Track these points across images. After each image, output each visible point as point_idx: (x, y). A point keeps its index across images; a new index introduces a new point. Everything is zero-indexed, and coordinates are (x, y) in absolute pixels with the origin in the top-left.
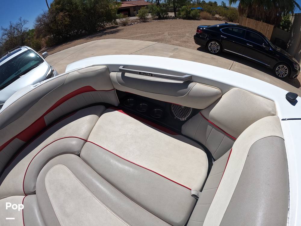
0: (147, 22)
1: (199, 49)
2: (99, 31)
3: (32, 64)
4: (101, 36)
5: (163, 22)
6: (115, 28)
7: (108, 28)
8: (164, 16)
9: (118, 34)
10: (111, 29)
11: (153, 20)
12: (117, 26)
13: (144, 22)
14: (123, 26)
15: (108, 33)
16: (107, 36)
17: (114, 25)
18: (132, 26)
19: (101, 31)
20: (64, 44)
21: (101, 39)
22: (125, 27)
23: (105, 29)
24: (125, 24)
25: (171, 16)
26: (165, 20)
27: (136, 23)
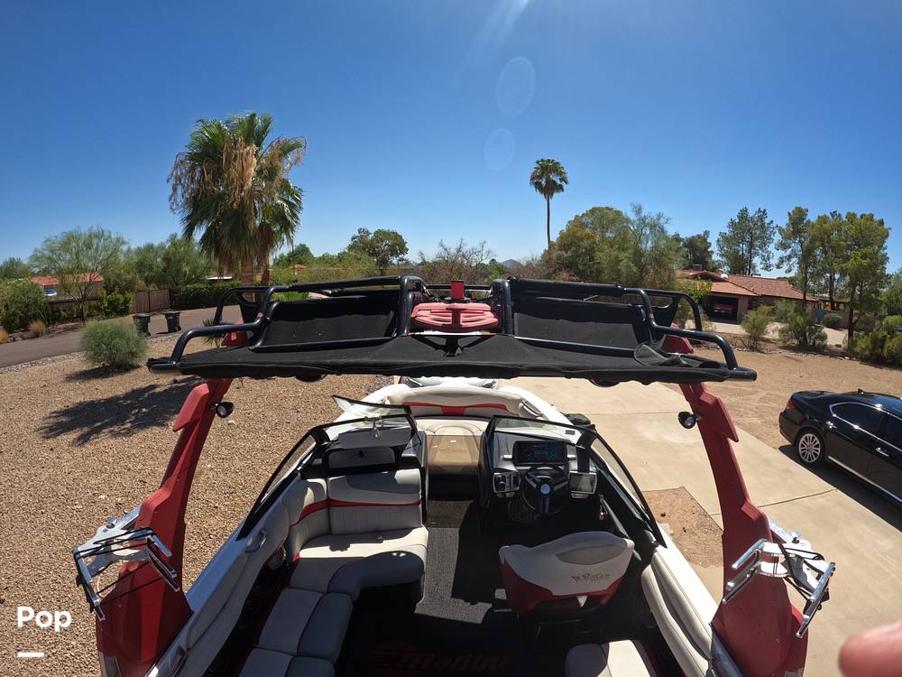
0: (758, 351)
1: (783, 449)
5: (797, 360)
8: (814, 343)
11: (782, 348)
13: (753, 349)
25: (837, 346)
26: (810, 356)
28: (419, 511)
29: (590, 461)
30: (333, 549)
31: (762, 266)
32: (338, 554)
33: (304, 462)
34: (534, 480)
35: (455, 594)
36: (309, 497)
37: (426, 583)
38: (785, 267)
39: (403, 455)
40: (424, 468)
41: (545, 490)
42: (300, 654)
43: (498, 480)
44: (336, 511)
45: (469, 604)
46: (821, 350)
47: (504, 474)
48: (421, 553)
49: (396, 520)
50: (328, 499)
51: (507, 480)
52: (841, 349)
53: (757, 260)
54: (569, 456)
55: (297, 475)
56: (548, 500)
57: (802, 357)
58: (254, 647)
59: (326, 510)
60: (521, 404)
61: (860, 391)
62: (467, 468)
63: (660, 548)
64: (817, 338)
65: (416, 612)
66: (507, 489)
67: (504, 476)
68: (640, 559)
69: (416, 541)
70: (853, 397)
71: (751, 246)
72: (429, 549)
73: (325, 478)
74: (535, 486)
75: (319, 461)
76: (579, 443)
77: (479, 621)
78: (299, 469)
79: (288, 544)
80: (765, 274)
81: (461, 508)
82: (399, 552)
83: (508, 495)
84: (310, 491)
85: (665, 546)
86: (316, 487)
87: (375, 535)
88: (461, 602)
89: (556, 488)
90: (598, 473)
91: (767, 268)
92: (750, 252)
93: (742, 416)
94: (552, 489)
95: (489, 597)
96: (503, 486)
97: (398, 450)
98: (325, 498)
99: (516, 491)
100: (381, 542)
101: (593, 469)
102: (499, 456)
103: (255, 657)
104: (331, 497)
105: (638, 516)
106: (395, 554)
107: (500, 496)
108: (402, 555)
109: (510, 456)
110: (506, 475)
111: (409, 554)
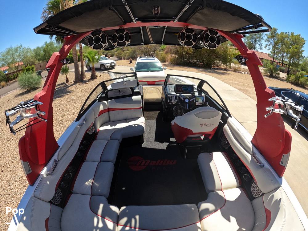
2: (212, 68)
3: (157, 69)
4: (210, 72)
5: (269, 80)
6: (226, 71)
7: (221, 69)
8: (275, 75)
9: (222, 76)
10: (223, 70)
11: (264, 75)
12: (230, 69)
14: (233, 72)
15: (216, 73)
16: (214, 74)
17: (228, 68)
18: (241, 74)
19: (214, 69)
20: (182, 67)
21: (207, 74)
22: (234, 73)
23: (218, 69)
24: (236, 71)
25: (283, 78)
27: (246, 73)
28: (141, 111)
29: (202, 92)
30: (111, 126)
31: (259, 48)
32: (113, 127)
33: (99, 97)
34: (183, 98)
35: (156, 140)
36: (101, 108)
37: (145, 137)
38: (268, 48)
39: (135, 91)
40: (142, 95)
41: (187, 101)
42: (102, 161)
43: (169, 97)
44: (111, 113)
45: (161, 143)
46: (277, 78)
47: (172, 95)
48: (143, 125)
49: (133, 114)
50: (108, 108)
51: (173, 97)
52: (284, 79)
53: (257, 46)
54: (194, 90)
55: (96, 101)
56: (188, 105)
57: (271, 79)
58: (84, 161)
59: (107, 112)
60: (175, 80)
61: (292, 88)
62: (157, 99)
63: (230, 118)
64: (276, 74)
65: (142, 147)
66: (173, 101)
67: (172, 96)
68: (222, 122)
69: (141, 121)
70: (290, 90)
71: (256, 40)
72: (146, 124)
73: (107, 101)
74: (183, 99)
75: (104, 95)
76: (197, 88)
77: (165, 148)
78: (97, 99)
79: (94, 125)
80: (260, 51)
81: (156, 114)
82: (135, 125)
83: (173, 103)
84: (101, 105)
85: (231, 117)
86: (104, 104)
87: (126, 120)
88: (158, 142)
89: (191, 100)
90: (206, 96)
91: (261, 49)
92: (255, 42)
93: (250, 94)
94: (189, 100)
95: (168, 141)
96: (172, 99)
97: (132, 89)
98: (107, 108)
99: (176, 102)
100: (128, 122)
101: (203, 95)
102: (169, 90)
103: (85, 165)
104: (109, 107)
105: (221, 108)
106: (134, 125)
107: (170, 104)
108: (136, 125)
109: (174, 90)
110: (173, 96)
111: (139, 125)
